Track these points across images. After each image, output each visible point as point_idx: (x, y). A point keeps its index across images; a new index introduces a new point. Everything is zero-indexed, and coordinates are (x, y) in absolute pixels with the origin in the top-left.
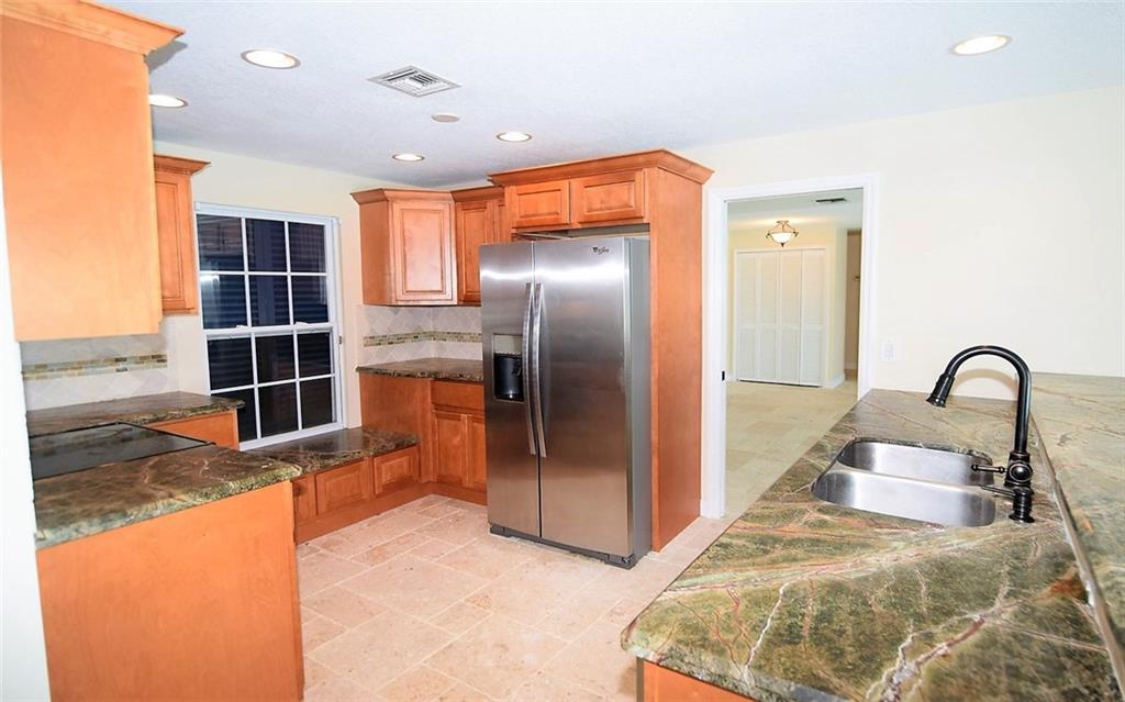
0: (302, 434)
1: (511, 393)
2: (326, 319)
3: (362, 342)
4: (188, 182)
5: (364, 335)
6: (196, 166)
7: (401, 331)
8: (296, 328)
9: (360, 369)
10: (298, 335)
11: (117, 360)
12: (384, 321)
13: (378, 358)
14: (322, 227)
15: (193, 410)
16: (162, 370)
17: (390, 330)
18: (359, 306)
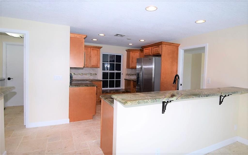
0: (115, 88)
1: (139, 84)
2: (120, 70)
3: (125, 75)
4: (100, 50)
5: (126, 73)
6: (101, 47)
7: (133, 73)
8: (115, 71)
9: (124, 79)
10: (116, 73)
11: (91, 74)
12: (130, 71)
13: (128, 78)
14: (121, 56)
15: (96, 81)
16: (96, 76)
17: (131, 73)
18: (125, 69)
